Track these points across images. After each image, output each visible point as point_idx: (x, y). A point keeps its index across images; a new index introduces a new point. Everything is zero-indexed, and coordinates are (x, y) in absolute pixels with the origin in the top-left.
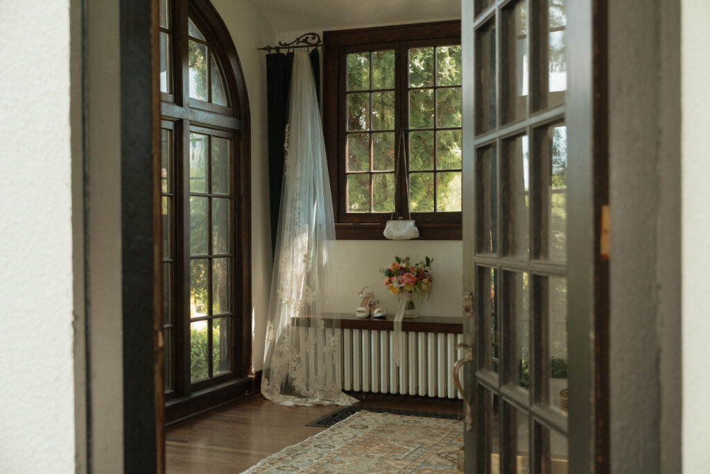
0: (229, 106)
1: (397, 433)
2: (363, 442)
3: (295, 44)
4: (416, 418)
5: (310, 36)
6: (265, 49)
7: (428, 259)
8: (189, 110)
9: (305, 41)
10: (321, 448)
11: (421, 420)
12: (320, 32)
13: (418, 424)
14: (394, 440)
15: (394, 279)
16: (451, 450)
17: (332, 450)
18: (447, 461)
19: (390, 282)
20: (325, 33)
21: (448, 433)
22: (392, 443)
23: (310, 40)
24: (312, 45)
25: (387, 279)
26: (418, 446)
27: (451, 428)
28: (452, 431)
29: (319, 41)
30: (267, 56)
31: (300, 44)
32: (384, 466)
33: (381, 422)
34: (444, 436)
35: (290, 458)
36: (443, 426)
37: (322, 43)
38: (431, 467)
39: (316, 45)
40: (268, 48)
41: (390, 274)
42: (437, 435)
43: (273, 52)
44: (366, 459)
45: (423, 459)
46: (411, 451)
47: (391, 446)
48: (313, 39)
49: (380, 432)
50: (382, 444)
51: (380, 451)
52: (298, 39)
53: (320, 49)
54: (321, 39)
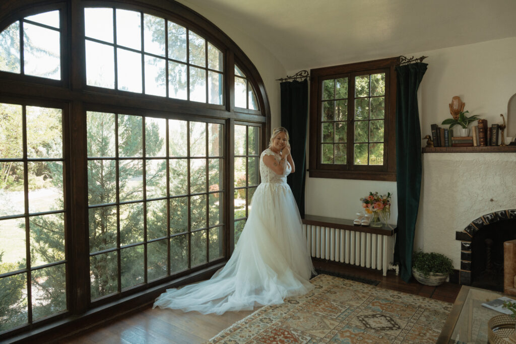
0: (259, 110)
1: (338, 294)
2: (316, 300)
3: (295, 77)
4: (351, 282)
5: (303, 72)
6: (280, 80)
7: (389, 194)
8: (234, 113)
9: (300, 75)
10: (291, 303)
11: (354, 284)
12: (309, 70)
13: (351, 288)
14: (334, 301)
15: (369, 205)
16: (366, 314)
17: (297, 306)
18: (362, 325)
19: (367, 207)
20: (312, 70)
21: (368, 297)
22: (332, 302)
23: (303, 74)
24: (304, 77)
25: (365, 205)
26: (348, 307)
27: (370, 293)
28: (371, 296)
29: (308, 74)
30: (281, 83)
31: (298, 77)
32: (323, 324)
33: (331, 284)
34: (365, 299)
35: (271, 310)
36: (366, 291)
37: (310, 75)
38: (350, 330)
39: (306, 76)
40: (282, 79)
41: (366, 202)
42: (361, 298)
43: (284, 81)
44: (314, 316)
45: (347, 320)
46: (342, 311)
47: (331, 306)
48: (305, 73)
49: (328, 292)
50: (326, 304)
51: (324, 310)
52: (297, 74)
53: (308, 78)
54: (309, 73)
